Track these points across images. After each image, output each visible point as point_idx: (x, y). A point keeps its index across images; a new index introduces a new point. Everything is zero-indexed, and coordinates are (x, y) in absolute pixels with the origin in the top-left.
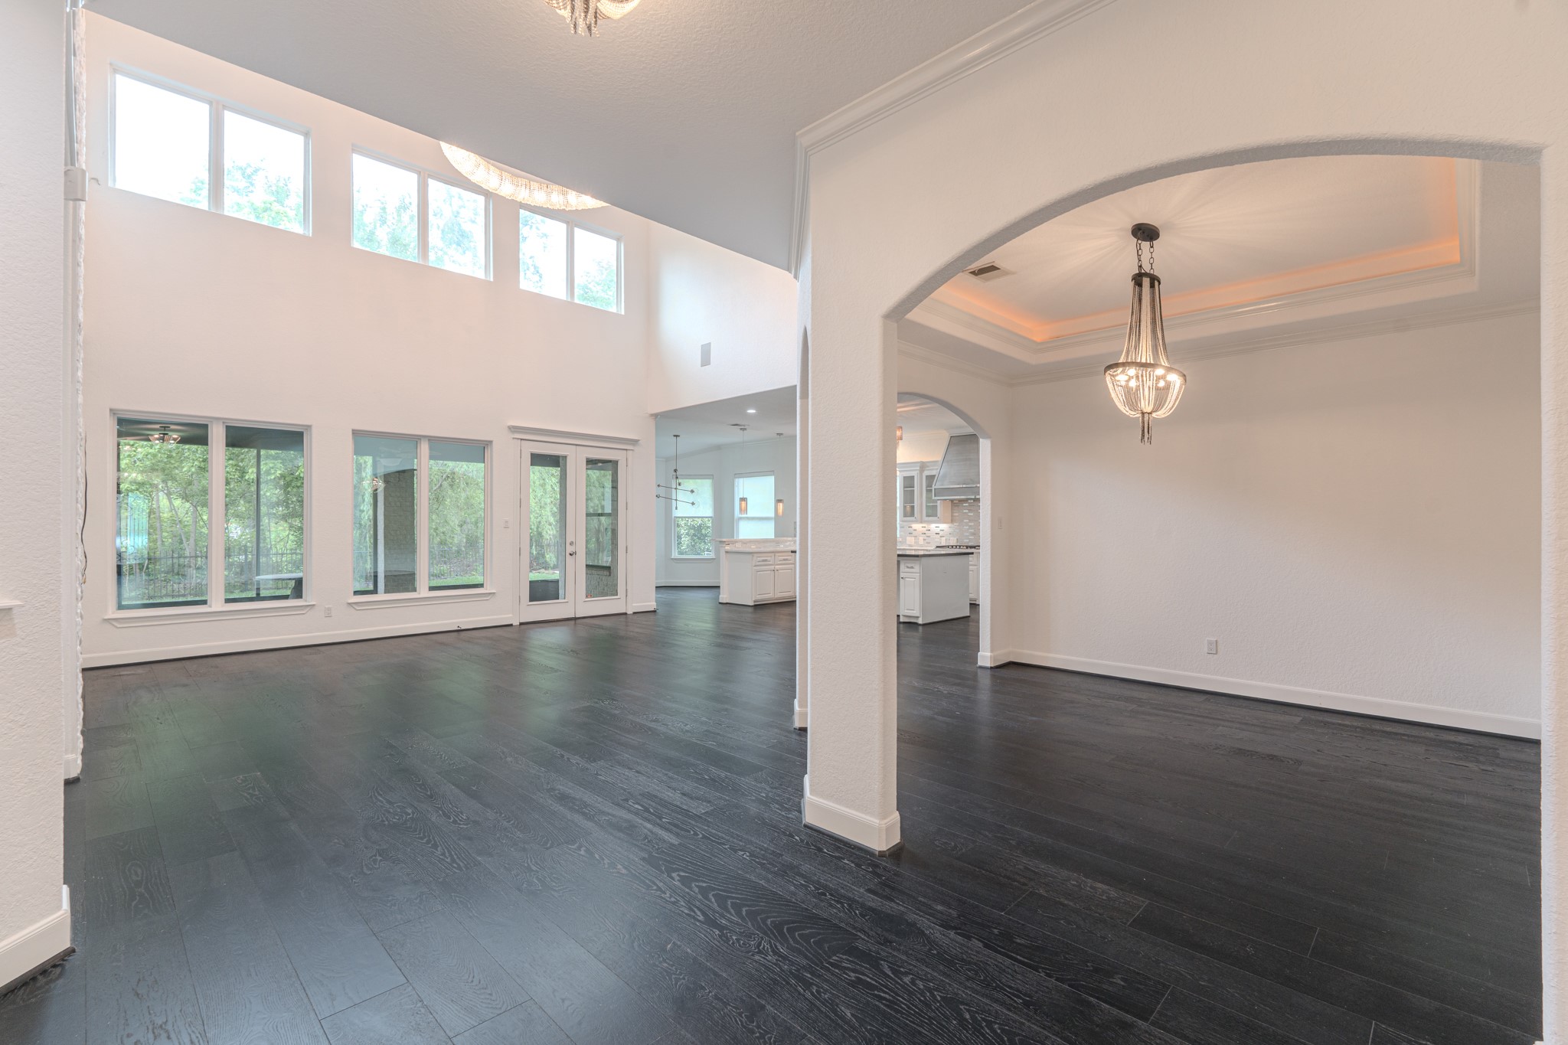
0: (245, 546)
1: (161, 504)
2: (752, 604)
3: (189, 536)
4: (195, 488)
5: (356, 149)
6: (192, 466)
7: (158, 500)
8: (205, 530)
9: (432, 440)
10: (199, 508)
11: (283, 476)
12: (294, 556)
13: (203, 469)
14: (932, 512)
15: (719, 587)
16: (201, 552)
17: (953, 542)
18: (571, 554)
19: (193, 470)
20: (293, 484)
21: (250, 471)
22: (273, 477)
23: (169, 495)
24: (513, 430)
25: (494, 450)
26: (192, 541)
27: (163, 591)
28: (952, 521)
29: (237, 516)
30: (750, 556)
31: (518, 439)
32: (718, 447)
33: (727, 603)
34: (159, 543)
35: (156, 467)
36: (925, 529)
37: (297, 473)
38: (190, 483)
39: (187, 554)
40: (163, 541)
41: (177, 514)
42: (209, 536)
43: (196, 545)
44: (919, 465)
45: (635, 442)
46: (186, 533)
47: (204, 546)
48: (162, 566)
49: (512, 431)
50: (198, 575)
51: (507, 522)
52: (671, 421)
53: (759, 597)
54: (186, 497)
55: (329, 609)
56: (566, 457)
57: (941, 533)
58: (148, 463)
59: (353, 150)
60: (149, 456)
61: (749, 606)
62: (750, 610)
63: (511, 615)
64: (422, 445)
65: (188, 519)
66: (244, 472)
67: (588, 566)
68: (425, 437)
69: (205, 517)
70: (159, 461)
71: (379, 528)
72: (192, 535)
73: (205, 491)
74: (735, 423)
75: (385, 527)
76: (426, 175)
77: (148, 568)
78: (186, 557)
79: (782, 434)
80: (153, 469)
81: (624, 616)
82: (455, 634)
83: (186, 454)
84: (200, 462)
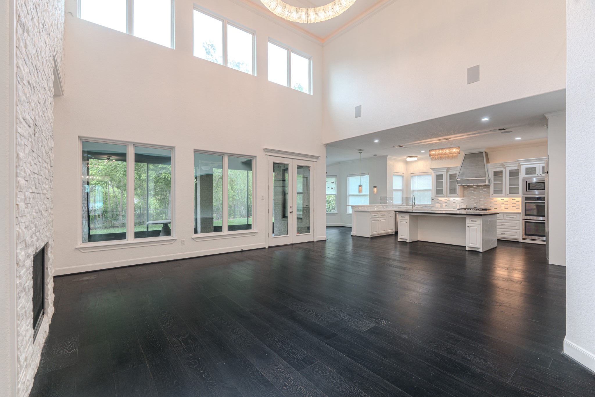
0: (140, 206)
1: (110, 191)
2: (369, 237)
3: (120, 202)
4: (122, 183)
5: (195, 7)
6: (121, 174)
7: (108, 189)
8: (125, 200)
9: (230, 155)
10: (123, 192)
11: (155, 178)
12: (158, 211)
13: (125, 175)
14: (453, 192)
15: (351, 227)
16: (124, 209)
17: (464, 206)
18: (290, 213)
19: (121, 175)
20: (160, 181)
21: (143, 175)
22: (152, 178)
23: (112, 186)
24: (265, 150)
25: (257, 161)
26: (121, 205)
27: (110, 225)
28: (463, 196)
29: (137, 195)
30: (369, 214)
31: (268, 155)
32: (339, 163)
33: (355, 236)
34: (109, 205)
35: (107, 174)
36: (447, 200)
37: (161, 176)
38: (120, 182)
39: (119, 209)
40: (110, 205)
41: (115, 194)
42: (127, 203)
43: (122, 206)
44: (446, 169)
45: (317, 157)
46: (118, 201)
47: (125, 207)
48: (109, 215)
49: (265, 152)
50: (123, 218)
51: (263, 196)
52: (331, 147)
53: (373, 233)
54: (118, 187)
55: (183, 241)
56: (288, 164)
57: (456, 202)
58: (103, 172)
59: (193, 7)
60: (104, 169)
61: (369, 238)
62: (369, 240)
63: (265, 243)
64: (225, 158)
65: (119, 196)
66: (141, 176)
67: (298, 218)
68: (226, 153)
69: (125, 195)
70: (108, 172)
71: (198, 199)
72: (121, 202)
73: (125, 185)
74: (358, 149)
75: (201, 199)
76: (227, 22)
77: (105, 215)
78: (119, 211)
79: (376, 155)
80: (106, 175)
81: (313, 243)
82: (240, 253)
83: (118, 169)
84: (123, 172)
